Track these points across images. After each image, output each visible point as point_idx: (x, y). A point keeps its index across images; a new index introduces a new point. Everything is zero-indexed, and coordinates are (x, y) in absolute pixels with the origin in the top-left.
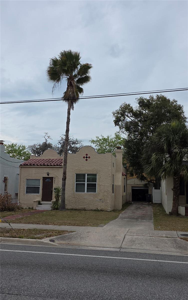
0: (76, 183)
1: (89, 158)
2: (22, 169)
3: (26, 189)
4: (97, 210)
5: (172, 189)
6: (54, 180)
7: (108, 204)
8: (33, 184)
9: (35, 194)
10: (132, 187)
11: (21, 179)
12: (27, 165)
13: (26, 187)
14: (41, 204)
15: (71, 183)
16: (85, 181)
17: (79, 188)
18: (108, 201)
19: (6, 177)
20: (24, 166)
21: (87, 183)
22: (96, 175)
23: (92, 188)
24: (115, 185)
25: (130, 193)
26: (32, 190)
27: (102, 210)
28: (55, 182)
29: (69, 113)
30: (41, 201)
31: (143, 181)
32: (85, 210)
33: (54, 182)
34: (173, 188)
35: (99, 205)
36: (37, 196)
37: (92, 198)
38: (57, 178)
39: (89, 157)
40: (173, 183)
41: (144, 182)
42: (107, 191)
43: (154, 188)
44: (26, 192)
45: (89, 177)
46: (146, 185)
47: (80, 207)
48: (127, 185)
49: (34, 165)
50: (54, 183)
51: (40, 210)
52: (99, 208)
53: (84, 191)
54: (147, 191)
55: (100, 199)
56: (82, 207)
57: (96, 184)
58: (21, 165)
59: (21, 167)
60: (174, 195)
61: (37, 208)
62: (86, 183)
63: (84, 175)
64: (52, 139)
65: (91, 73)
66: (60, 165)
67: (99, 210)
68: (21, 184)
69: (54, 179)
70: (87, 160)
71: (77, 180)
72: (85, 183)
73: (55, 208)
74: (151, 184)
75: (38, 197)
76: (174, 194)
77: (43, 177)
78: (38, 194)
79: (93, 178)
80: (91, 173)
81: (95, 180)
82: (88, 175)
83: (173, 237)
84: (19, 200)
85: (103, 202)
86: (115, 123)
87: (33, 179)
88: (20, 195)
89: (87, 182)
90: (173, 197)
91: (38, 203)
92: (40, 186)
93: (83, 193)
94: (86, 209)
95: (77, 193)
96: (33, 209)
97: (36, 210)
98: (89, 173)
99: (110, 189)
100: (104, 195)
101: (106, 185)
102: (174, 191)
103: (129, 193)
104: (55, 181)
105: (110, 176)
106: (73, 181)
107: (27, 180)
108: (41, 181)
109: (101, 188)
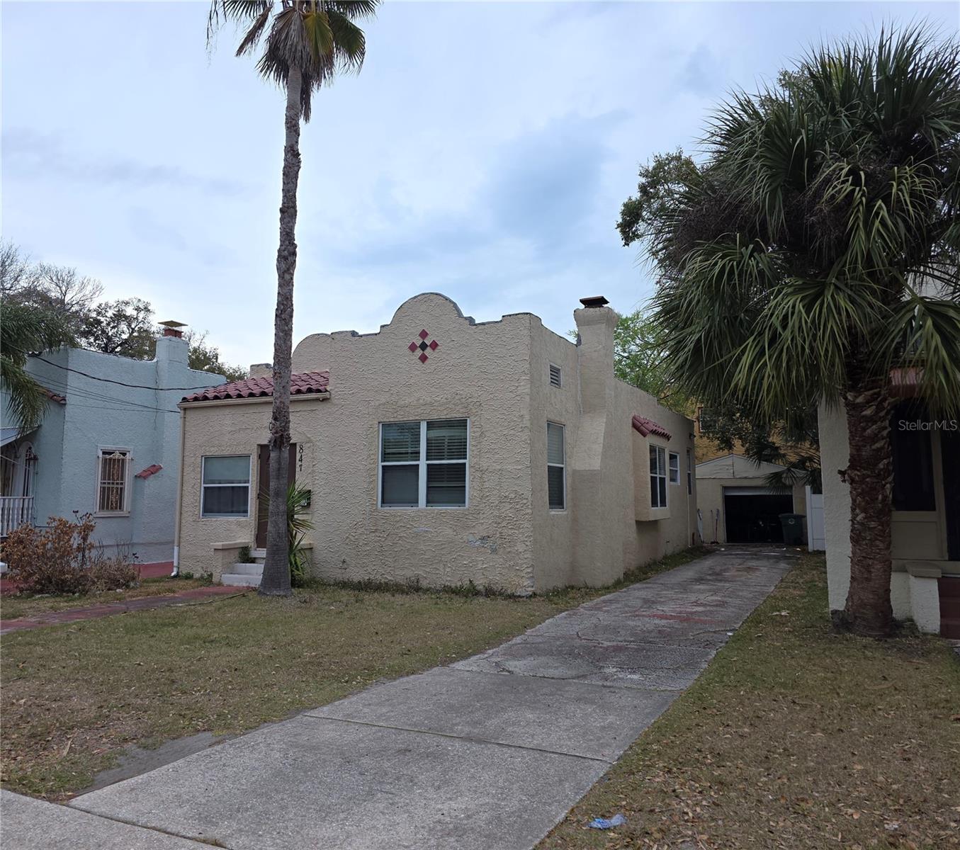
0: (383, 467)
1: (434, 349)
2: (190, 414)
3: (202, 493)
4: (470, 592)
5: (842, 473)
6: (298, 457)
7: (520, 562)
8: (227, 477)
9: (232, 518)
10: (725, 488)
11: (185, 459)
12: (206, 398)
13: (203, 489)
14: (253, 561)
15: (361, 468)
16: (419, 453)
17: (397, 484)
18: (520, 547)
20: (196, 404)
21: (428, 465)
22: (462, 424)
23: (448, 483)
24: (575, 472)
25: (718, 511)
27: (490, 593)
28: (301, 466)
30: (252, 544)
32: (414, 588)
33: (298, 464)
35: (480, 566)
36: (239, 524)
37: (449, 531)
38: (309, 445)
39: (434, 345)
41: (768, 469)
42: (513, 496)
44: (204, 511)
45: (436, 433)
47: (400, 574)
49: (228, 396)
50: (298, 469)
51: (235, 585)
52: (480, 583)
53: (416, 502)
55: (483, 538)
56: (409, 573)
57: (465, 464)
58: (184, 399)
59: (185, 409)
61: (228, 580)
62: (423, 464)
63: (417, 425)
66: (319, 391)
67: (480, 588)
68: (185, 478)
69: (298, 450)
70: (423, 358)
71: (388, 451)
72: (418, 465)
74: (800, 473)
75: (240, 529)
77: (260, 447)
78: (242, 519)
79: (451, 438)
80: (444, 415)
81: (460, 449)
82: (430, 425)
84: (179, 543)
85: (494, 551)
87: (226, 453)
88: (183, 521)
89: (427, 460)
91: (236, 554)
92: (247, 481)
93: (408, 510)
94: (425, 584)
95: (387, 509)
96: (210, 582)
97: (220, 584)
98: (435, 417)
99: (535, 487)
100: (499, 517)
101: (510, 467)
102: (852, 481)
104: (301, 460)
105: (528, 425)
106: (369, 456)
107: (207, 458)
108: (254, 463)
109: (487, 485)
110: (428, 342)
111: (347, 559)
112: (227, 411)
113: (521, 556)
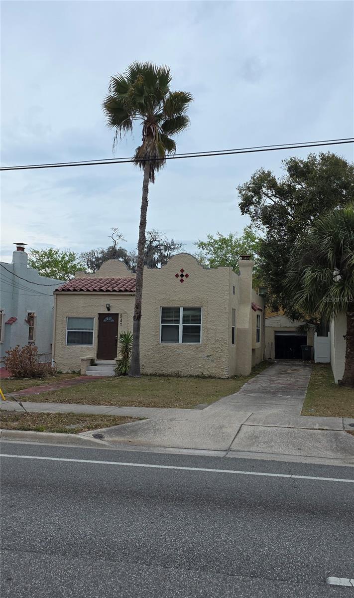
0: (162, 326)
2: (59, 297)
3: (67, 335)
4: (202, 377)
5: (344, 337)
6: (119, 320)
7: (223, 365)
8: (79, 327)
9: (84, 346)
10: (276, 332)
11: (57, 318)
12: (69, 290)
13: (67, 332)
14: (96, 365)
15: (152, 325)
16: (179, 320)
17: (168, 334)
18: (224, 360)
19: (30, 314)
20: (63, 293)
21: (183, 326)
22: (199, 309)
23: (192, 333)
24: (238, 329)
25: (272, 343)
26: (78, 337)
27: (210, 377)
28: (121, 323)
29: (146, 190)
30: (96, 359)
31: (295, 320)
32: (178, 376)
33: (119, 322)
34: (345, 334)
35: (206, 367)
36: (88, 349)
37: (193, 353)
38: (126, 314)
39: (187, 276)
40: (346, 325)
41: (297, 324)
42: (221, 339)
43: (316, 333)
44: (68, 343)
45: (187, 313)
46: (301, 327)
47: (170, 370)
48: (266, 328)
49: (82, 290)
50: (119, 325)
51: (94, 375)
52: (206, 373)
53: (178, 341)
54: (304, 340)
55: (208, 356)
56: (174, 370)
57: (200, 326)
58: (57, 290)
59: (57, 295)
60: (347, 348)
61: (88, 373)
62: (181, 325)
63: (178, 309)
64: (126, 241)
65: (189, 111)
66: (132, 291)
67: (206, 375)
68: (57, 327)
69: (119, 316)
70: (182, 281)
71: (163, 319)
72: (178, 326)
73: (122, 372)
74: (312, 326)
75: (90, 351)
76: (347, 345)
77: (100, 314)
78: (90, 346)
79: (194, 315)
80: (191, 306)
81: (198, 319)
82: (185, 309)
83: (333, 430)
84: (54, 356)
85: (213, 361)
86: (241, 208)
87: (80, 316)
88: (56, 347)
89: (183, 323)
90: (346, 351)
91: (89, 361)
92: (93, 330)
93: (175, 344)
94: (182, 374)
95: (163, 343)
96: (80, 374)
97: (86, 375)
98: (187, 306)
99: (228, 336)
100: (215, 348)
101: (219, 328)
102: (347, 339)
103: (270, 343)
104: (121, 321)
105: (228, 311)
106: (156, 321)
107: (69, 318)
108: (96, 322)
109: (209, 335)
110: (184, 274)
111: (145, 364)
112: (81, 297)
113: (224, 363)
